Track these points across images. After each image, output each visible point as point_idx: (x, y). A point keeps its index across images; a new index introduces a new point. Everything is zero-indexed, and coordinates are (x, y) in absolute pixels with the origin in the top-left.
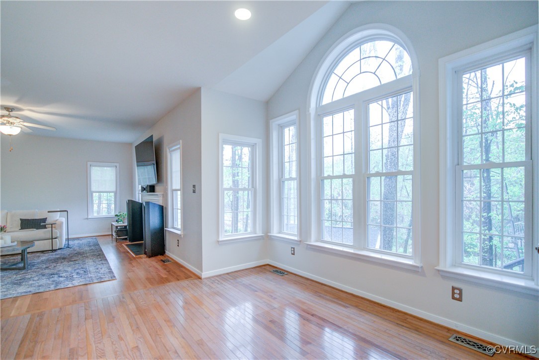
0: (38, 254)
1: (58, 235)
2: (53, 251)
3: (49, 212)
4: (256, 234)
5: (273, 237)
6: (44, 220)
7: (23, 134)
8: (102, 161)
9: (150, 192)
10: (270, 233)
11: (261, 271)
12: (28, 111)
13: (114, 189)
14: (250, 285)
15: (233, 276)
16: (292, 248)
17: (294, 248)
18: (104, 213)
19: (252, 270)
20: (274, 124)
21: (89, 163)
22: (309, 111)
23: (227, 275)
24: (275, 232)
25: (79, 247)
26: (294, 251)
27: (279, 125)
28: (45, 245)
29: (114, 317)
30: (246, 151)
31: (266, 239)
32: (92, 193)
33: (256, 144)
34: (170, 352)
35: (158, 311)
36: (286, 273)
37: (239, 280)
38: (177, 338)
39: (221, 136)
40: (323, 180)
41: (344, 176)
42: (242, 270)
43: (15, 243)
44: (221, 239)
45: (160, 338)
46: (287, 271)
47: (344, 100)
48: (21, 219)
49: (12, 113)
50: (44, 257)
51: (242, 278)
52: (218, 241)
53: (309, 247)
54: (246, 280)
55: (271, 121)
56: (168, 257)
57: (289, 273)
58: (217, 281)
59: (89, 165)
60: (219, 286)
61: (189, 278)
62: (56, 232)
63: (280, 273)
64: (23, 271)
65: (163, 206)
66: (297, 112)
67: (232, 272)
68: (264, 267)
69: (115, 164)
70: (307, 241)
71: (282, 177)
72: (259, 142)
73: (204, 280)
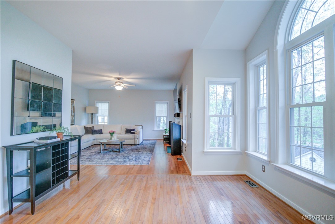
0: (129, 146)
1: (138, 138)
2: (135, 145)
3: (135, 126)
4: (235, 150)
5: (249, 155)
6: (134, 130)
7: (124, 89)
8: (161, 101)
9: (177, 117)
10: (247, 151)
11: (237, 180)
12: (126, 79)
13: (166, 116)
14: (221, 189)
15: (213, 178)
16: (263, 166)
17: (264, 166)
18: (161, 128)
19: (230, 177)
20: (251, 65)
21: (155, 102)
22: (276, 48)
23: (209, 177)
24: (251, 151)
25: (147, 144)
26: (264, 168)
27: (255, 65)
28: (132, 142)
29: (132, 187)
30: (230, 88)
31: (243, 155)
32: (156, 117)
33: (236, 82)
34: (139, 221)
35: (154, 191)
36: (257, 186)
37: (215, 182)
38: (150, 213)
39: (207, 79)
40: (292, 108)
41: (314, 104)
42: (223, 175)
43: (118, 140)
44: (205, 151)
45: (142, 209)
46: (259, 185)
47: (313, 29)
48: (126, 129)
49: (120, 81)
50: (130, 148)
51: (218, 182)
52: (204, 152)
53: (276, 168)
54: (220, 184)
55: (248, 63)
56: (182, 157)
57: (260, 186)
58: (199, 180)
59: (155, 103)
60: (199, 183)
61: (185, 173)
62: (137, 136)
63: (252, 184)
64: (119, 153)
65: (181, 126)
66: (266, 52)
67: (214, 175)
68: (241, 176)
69: (167, 102)
70: (275, 163)
71: (258, 107)
72: (238, 81)
73: (192, 177)
